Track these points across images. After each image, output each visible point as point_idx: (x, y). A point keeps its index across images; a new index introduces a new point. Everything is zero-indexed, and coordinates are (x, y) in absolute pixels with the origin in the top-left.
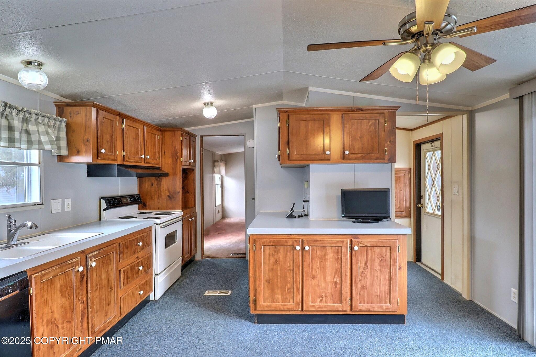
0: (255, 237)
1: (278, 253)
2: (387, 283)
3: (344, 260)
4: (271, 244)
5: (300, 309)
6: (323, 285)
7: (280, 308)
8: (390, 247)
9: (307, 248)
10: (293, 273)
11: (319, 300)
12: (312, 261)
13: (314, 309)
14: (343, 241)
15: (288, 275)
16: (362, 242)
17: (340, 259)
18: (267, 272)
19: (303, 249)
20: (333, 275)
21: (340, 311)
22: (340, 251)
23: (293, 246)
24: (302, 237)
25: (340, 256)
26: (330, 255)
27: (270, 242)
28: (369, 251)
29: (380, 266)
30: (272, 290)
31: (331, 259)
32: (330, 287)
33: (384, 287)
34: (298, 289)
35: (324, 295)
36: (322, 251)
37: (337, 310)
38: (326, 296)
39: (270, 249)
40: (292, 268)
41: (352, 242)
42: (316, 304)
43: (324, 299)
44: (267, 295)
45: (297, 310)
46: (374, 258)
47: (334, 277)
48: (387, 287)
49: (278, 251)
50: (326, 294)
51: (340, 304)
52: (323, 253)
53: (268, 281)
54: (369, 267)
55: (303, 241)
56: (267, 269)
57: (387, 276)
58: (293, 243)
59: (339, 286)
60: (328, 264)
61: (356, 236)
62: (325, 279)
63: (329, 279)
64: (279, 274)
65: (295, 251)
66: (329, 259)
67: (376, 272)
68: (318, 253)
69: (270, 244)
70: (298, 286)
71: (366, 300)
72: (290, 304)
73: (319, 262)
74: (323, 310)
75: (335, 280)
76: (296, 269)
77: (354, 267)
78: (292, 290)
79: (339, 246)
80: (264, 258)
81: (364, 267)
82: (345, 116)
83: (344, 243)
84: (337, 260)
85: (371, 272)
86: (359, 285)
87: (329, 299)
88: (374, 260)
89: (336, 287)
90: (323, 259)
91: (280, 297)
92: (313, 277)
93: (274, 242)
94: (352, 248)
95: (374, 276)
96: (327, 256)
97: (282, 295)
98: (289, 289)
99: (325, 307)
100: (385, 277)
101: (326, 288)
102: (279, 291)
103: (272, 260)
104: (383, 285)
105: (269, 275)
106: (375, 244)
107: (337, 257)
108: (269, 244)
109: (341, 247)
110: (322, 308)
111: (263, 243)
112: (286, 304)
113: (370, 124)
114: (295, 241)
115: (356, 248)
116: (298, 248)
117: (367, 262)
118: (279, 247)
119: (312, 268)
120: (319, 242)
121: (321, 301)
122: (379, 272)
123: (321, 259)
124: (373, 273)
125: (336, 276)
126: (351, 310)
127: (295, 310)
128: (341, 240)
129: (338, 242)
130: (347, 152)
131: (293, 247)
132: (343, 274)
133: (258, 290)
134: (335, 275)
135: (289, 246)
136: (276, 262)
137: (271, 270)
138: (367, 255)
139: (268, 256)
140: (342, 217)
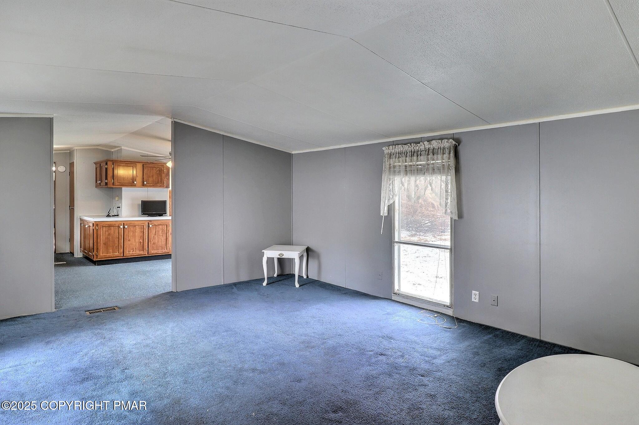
0: (97, 223)
2: (165, 241)
3: (144, 232)
4: (107, 226)
5: (122, 256)
6: (134, 244)
7: (111, 256)
8: (167, 225)
9: (126, 227)
10: (119, 239)
12: (128, 233)
13: (129, 255)
15: (116, 240)
16: (154, 223)
19: (124, 227)
20: (139, 239)
21: (143, 255)
22: (143, 228)
23: (119, 226)
24: (124, 222)
25: (143, 230)
26: (138, 230)
27: (106, 225)
28: (157, 227)
29: (162, 233)
30: (107, 248)
31: (138, 232)
32: (137, 244)
33: (164, 243)
34: (121, 246)
35: (134, 248)
37: (141, 255)
38: (136, 249)
39: (106, 228)
40: (118, 237)
41: (148, 224)
42: (131, 253)
43: (135, 250)
44: (104, 250)
45: (121, 257)
46: (159, 230)
49: (110, 229)
51: (143, 252)
52: (134, 229)
53: (105, 244)
54: (157, 234)
55: (124, 224)
56: (104, 238)
57: (165, 238)
58: (119, 225)
59: (142, 244)
60: (137, 234)
61: (150, 221)
62: (135, 240)
63: (137, 240)
64: (111, 240)
65: (120, 229)
67: (160, 236)
68: (132, 229)
69: (106, 226)
71: (155, 249)
72: (117, 254)
73: (132, 233)
75: (140, 241)
76: (120, 237)
77: (150, 235)
78: (118, 247)
81: (154, 234)
82: (144, 165)
83: (145, 224)
84: (141, 232)
85: (158, 236)
86: (152, 243)
90: (134, 232)
92: (129, 240)
94: (149, 226)
95: (159, 238)
96: (136, 230)
97: (112, 250)
98: (116, 247)
99: (135, 253)
102: (111, 248)
103: (107, 233)
105: (105, 241)
106: (159, 224)
107: (141, 230)
109: (143, 226)
110: (133, 254)
111: (102, 225)
112: (114, 254)
113: (157, 170)
115: (151, 226)
116: (122, 227)
117: (156, 232)
118: (111, 227)
119: (128, 236)
120: (132, 224)
121: (133, 251)
125: (141, 239)
126: (148, 254)
127: (119, 257)
129: (142, 224)
130: (145, 183)
131: (119, 227)
132: (144, 238)
133: (99, 248)
135: (117, 226)
136: (109, 234)
137: (107, 238)
138: (156, 229)
139: (105, 231)
140: (142, 214)
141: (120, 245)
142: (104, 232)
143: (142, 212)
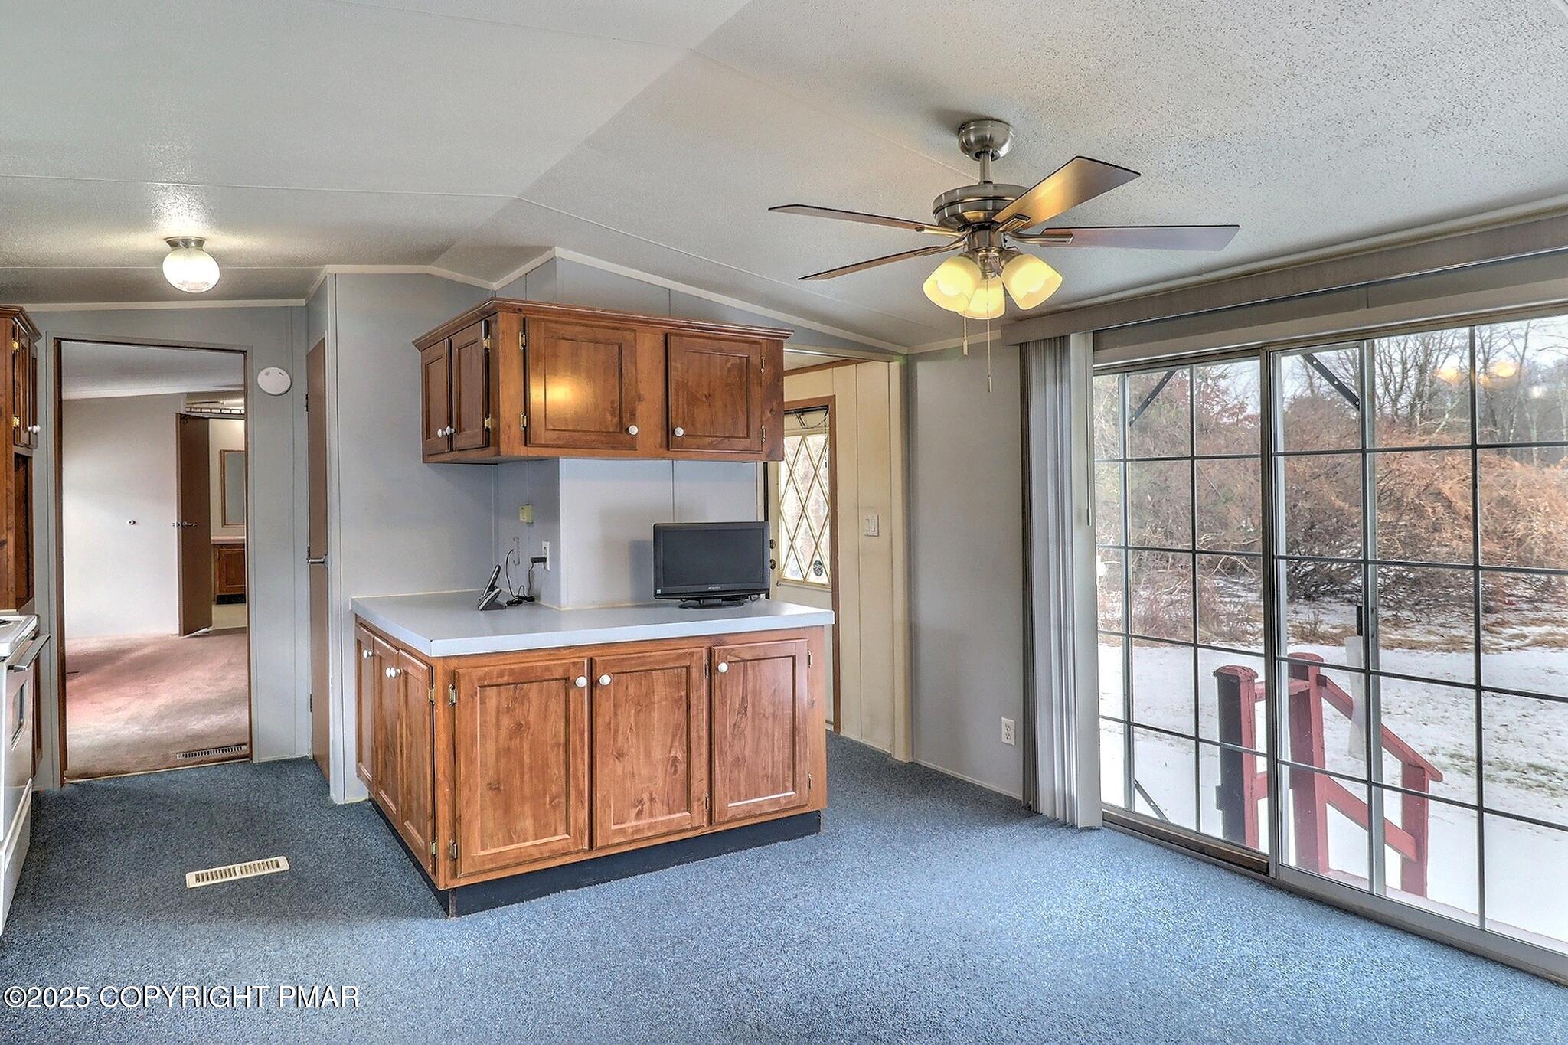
0: (453, 665)
1: (523, 703)
2: (788, 743)
3: (693, 702)
4: (505, 679)
5: (586, 847)
6: (645, 771)
7: (531, 855)
8: (794, 657)
9: (605, 680)
10: (566, 752)
11: (633, 812)
12: (615, 716)
13: (623, 840)
14: (692, 654)
15: (552, 759)
16: (736, 652)
17: (684, 698)
18: (491, 760)
19: (593, 683)
20: (669, 741)
21: (686, 830)
22: (684, 680)
23: (567, 679)
24: (590, 654)
25: (683, 693)
26: (661, 690)
27: (501, 674)
28: (750, 672)
30: (507, 809)
31: (664, 703)
32: (660, 773)
33: (782, 755)
34: (580, 792)
35: (645, 797)
36: (641, 684)
37: (678, 829)
38: (652, 799)
39: (499, 693)
40: (562, 740)
41: (710, 654)
42: (628, 824)
43: (646, 807)
44: (490, 825)
45: (578, 852)
46: (760, 688)
47: (671, 748)
48: (788, 751)
49: (524, 698)
50: (651, 794)
51: (687, 813)
52: (644, 689)
53: (495, 787)
54: (750, 709)
55: (592, 663)
56: (491, 748)
57: (788, 727)
58: (567, 670)
59: (681, 768)
60: (655, 715)
61: (718, 639)
62: (648, 755)
63: (658, 753)
64: (526, 760)
65: (572, 693)
66: (659, 702)
67: (764, 719)
68: (632, 690)
69: (500, 681)
70: (581, 786)
71: (743, 790)
72: (558, 839)
73: (633, 711)
74: (645, 835)
75: (673, 754)
76: (575, 739)
77: (718, 714)
78: (563, 799)
79: (683, 667)
80: (483, 724)
81: (738, 713)
82: (673, 340)
83: (697, 657)
84: (677, 701)
85: (753, 721)
86: (730, 759)
87: (658, 806)
88: (760, 693)
89: (675, 772)
90: (643, 704)
91: (528, 824)
92: (620, 756)
93: (512, 672)
94: (712, 668)
95: (760, 730)
96: (652, 697)
97: (535, 817)
98: (555, 798)
99: (650, 827)
100: (783, 728)
101: (651, 779)
102: (527, 809)
103: (506, 722)
104: (779, 749)
105: (498, 772)
106: (760, 654)
107: (676, 696)
108: (500, 679)
109: (688, 668)
110: (641, 831)
111: (480, 679)
112: (546, 840)
113: (729, 364)
114: (571, 666)
115: (723, 667)
116: (582, 682)
117: (744, 698)
118: (526, 685)
119: (616, 731)
120: (633, 662)
121: (639, 813)
122: (770, 719)
123: (639, 704)
124: (757, 722)
125: (676, 744)
126: (710, 822)
127: (571, 853)
128: (687, 650)
129: (680, 656)
130: (680, 432)
131: (568, 682)
132: (694, 735)
133: (465, 816)
134: (672, 742)
135: (556, 679)
136: (518, 729)
137: (505, 752)
138: (745, 682)
139: (493, 714)
140: (656, 595)
141: (577, 787)
142: (492, 718)
143: (656, 589)
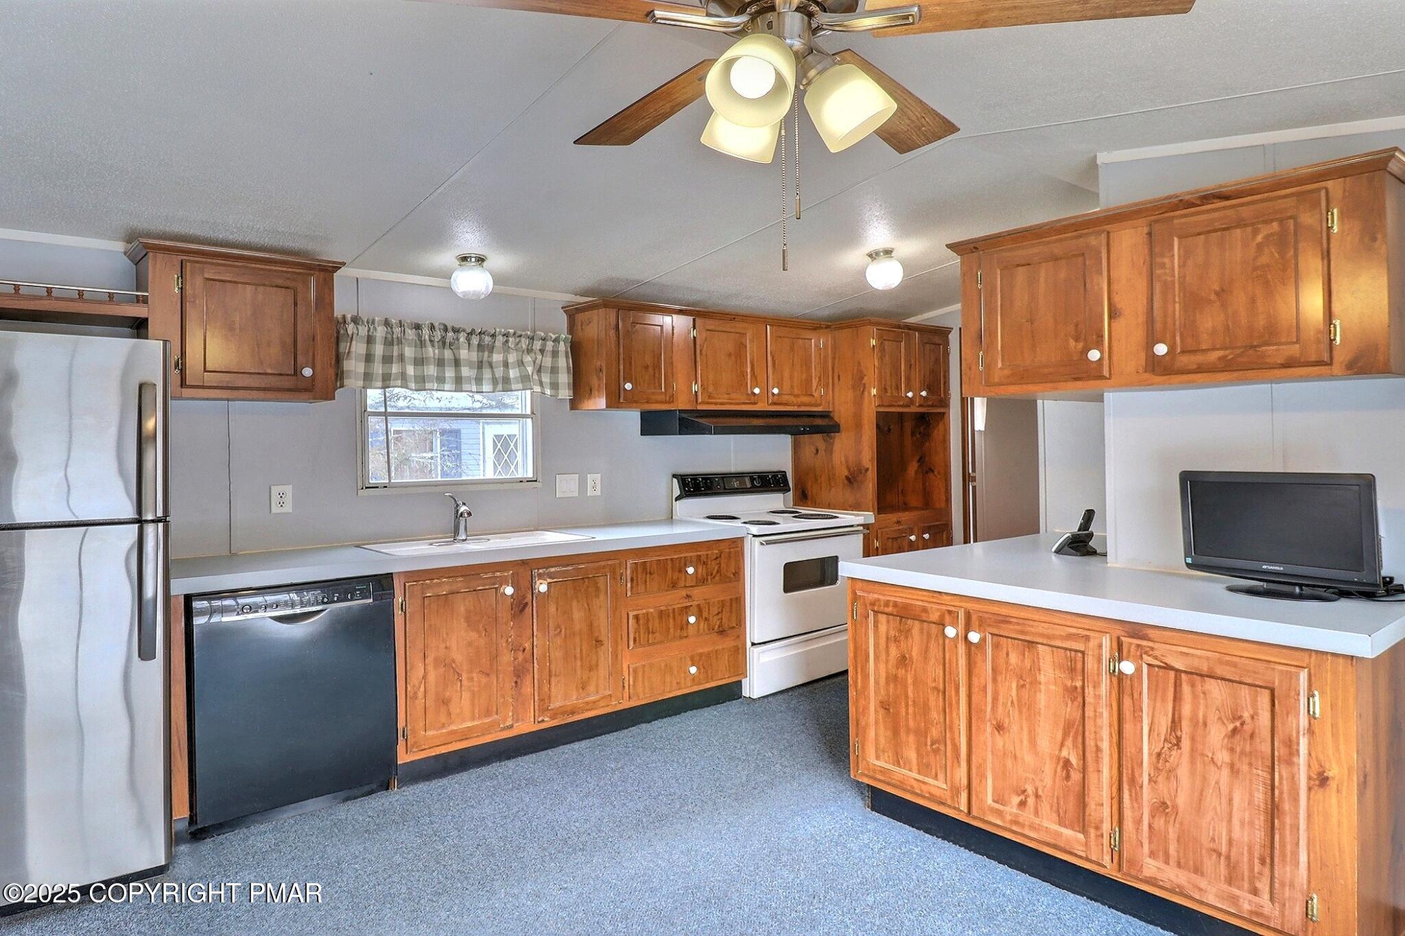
0: (857, 586)
1: (907, 638)
3: (1090, 699)
5: (964, 808)
6: (1029, 758)
7: (912, 787)
8: (1272, 691)
9: (973, 637)
10: (944, 699)
11: (1016, 800)
12: (995, 680)
13: (999, 822)
14: (1087, 638)
15: (932, 703)
16: (1156, 653)
17: (1079, 690)
18: (882, 681)
19: (966, 638)
20: (1059, 736)
21: (1080, 857)
22: (1079, 666)
23: (940, 625)
24: (969, 605)
25: (1079, 684)
26: (1049, 672)
27: (887, 604)
28: (1186, 689)
29: (1232, 750)
30: (896, 733)
31: (1053, 687)
32: (1048, 769)
33: (1249, 836)
34: (958, 749)
35: (1030, 790)
36: (1024, 655)
37: (1068, 848)
38: (1037, 796)
39: (888, 622)
40: (940, 686)
42: (1008, 809)
43: (1031, 801)
44: (882, 741)
45: (957, 809)
46: (1205, 717)
47: (1062, 745)
48: (1260, 835)
49: (907, 633)
50: (1037, 790)
51: (1081, 836)
52: (1028, 664)
53: (885, 706)
54: (1186, 744)
55: (968, 615)
56: (882, 674)
57: (1260, 796)
58: (942, 617)
59: (1076, 776)
60: (1042, 699)
62: (1033, 742)
63: (1045, 743)
64: (910, 694)
66: (1047, 683)
67: (1213, 768)
68: (1013, 658)
69: (886, 610)
70: (957, 741)
71: (1172, 852)
72: (938, 786)
73: (1014, 685)
74: (1025, 832)
75: (1064, 753)
76: (951, 692)
78: (942, 747)
79: (1076, 651)
80: (876, 645)
81: (1165, 740)
83: (1093, 644)
84: (1069, 691)
85: (1193, 761)
86: (1148, 796)
87: (1045, 808)
88: (1205, 724)
89: (1068, 777)
90: (1027, 680)
91: (912, 755)
92: (999, 728)
93: (895, 605)
95: (1204, 778)
96: (1038, 674)
97: (919, 752)
98: (936, 743)
99: (1032, 827)
100: (1251, 795)
101: (1038, 771)
102: (911, 738)
103: (894, 652)
104: (1242, 823)
105: (888, 694)
106: (1205, 668)
107: (1068, 684)
108: (886, 608)
109: (1083, 653)
110: (1023, 826)
111: (873, 604)
112: (927, 780)
113: (1259, 238)
114: (946, 612)
116: (951, 632)
117: (1175, 724)
118: (909, 620)
119: (995, 699)
120: (1012, 627)
121: (1022, 804)
122: (1225, 772)
123: (1021, 678)
124: (1199, 765)
125: (1069, 742)
126: (1118, 867)
127: (950, 807)
128: (1080, 631)
129: (1070, 637)
130: (1161, 349)
132: (1090, 743)
133: (862, 722)
134: (1064, 740)
135: (934, 623)
136: (903, 661)
137: (893, 679)
138: (1177, 698)
139: (884, 639)
140: (1188, 565)
141: (953, 740)
142: (883, 642)
